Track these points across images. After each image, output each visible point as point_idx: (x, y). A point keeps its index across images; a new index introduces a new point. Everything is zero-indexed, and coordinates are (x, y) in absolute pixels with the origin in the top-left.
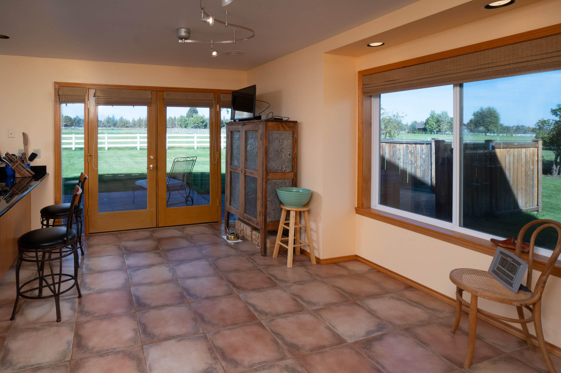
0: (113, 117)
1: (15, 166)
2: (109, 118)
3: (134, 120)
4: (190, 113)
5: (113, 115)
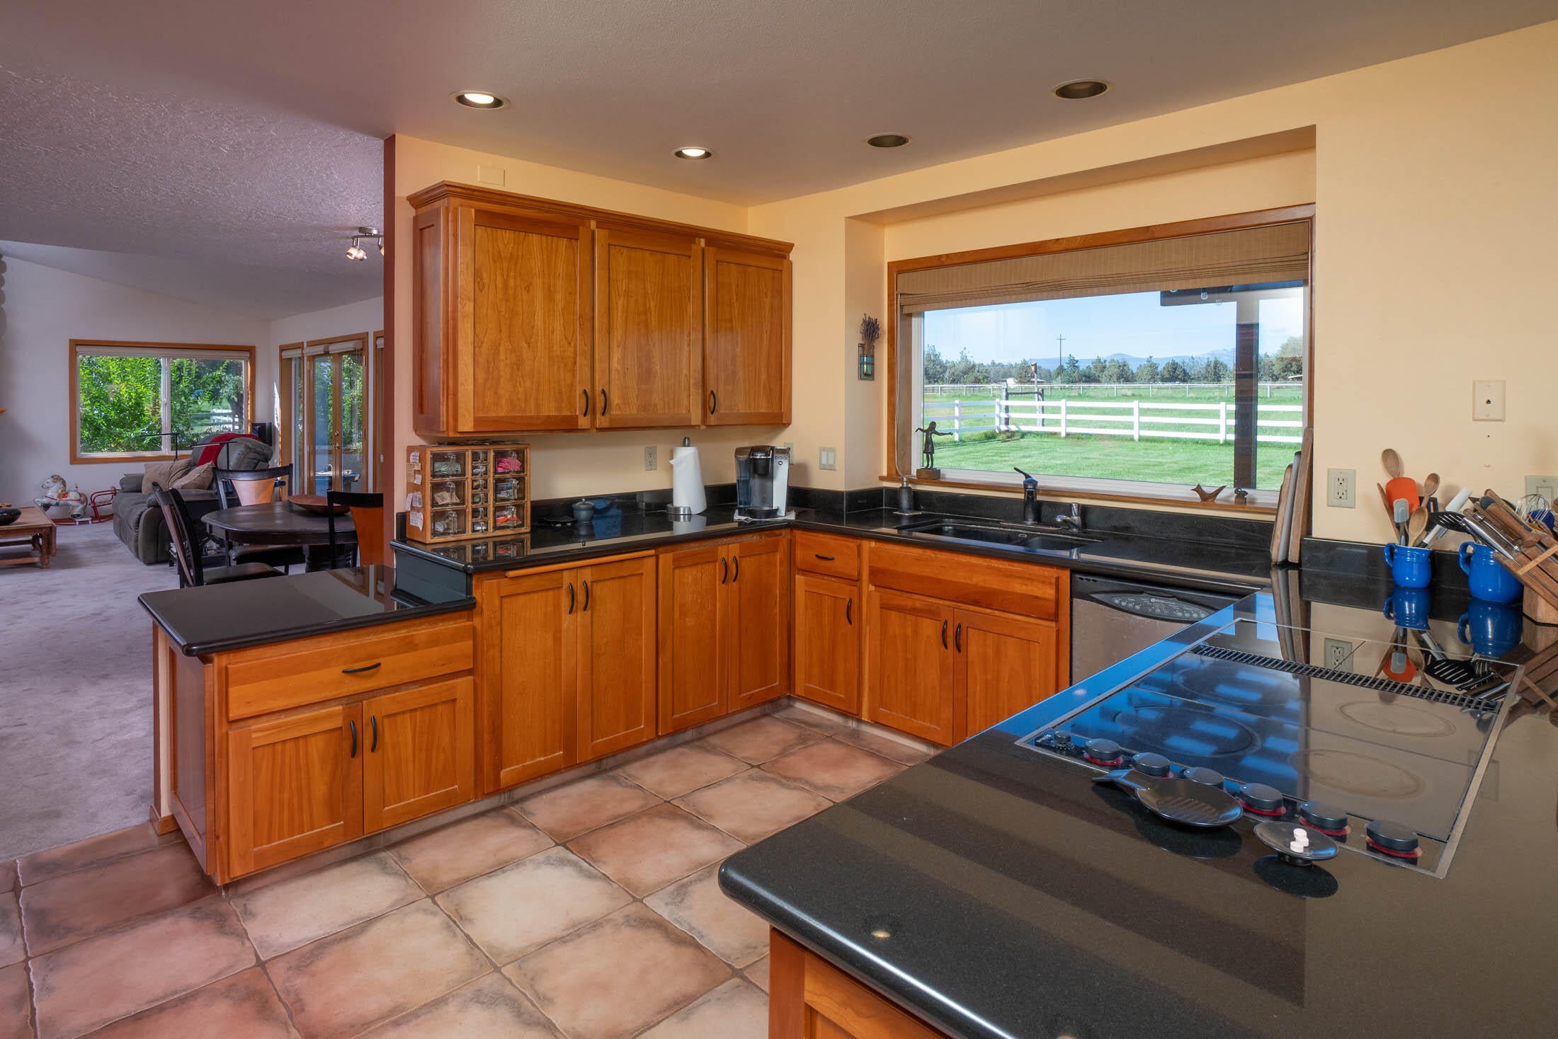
1: (1532, 564)
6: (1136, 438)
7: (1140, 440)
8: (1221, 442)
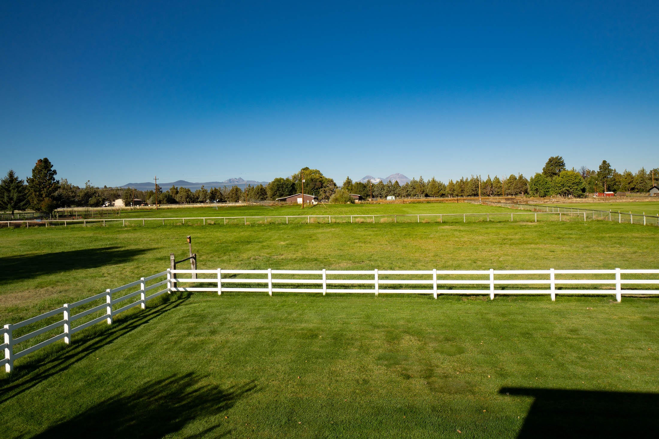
0: (421, 179)
2: (415, 182)
3: (451, 183)
4: (551, 168)
5: (421, 177)
6: (270, 294)
7: (272, 295)
8: (324, 294)
